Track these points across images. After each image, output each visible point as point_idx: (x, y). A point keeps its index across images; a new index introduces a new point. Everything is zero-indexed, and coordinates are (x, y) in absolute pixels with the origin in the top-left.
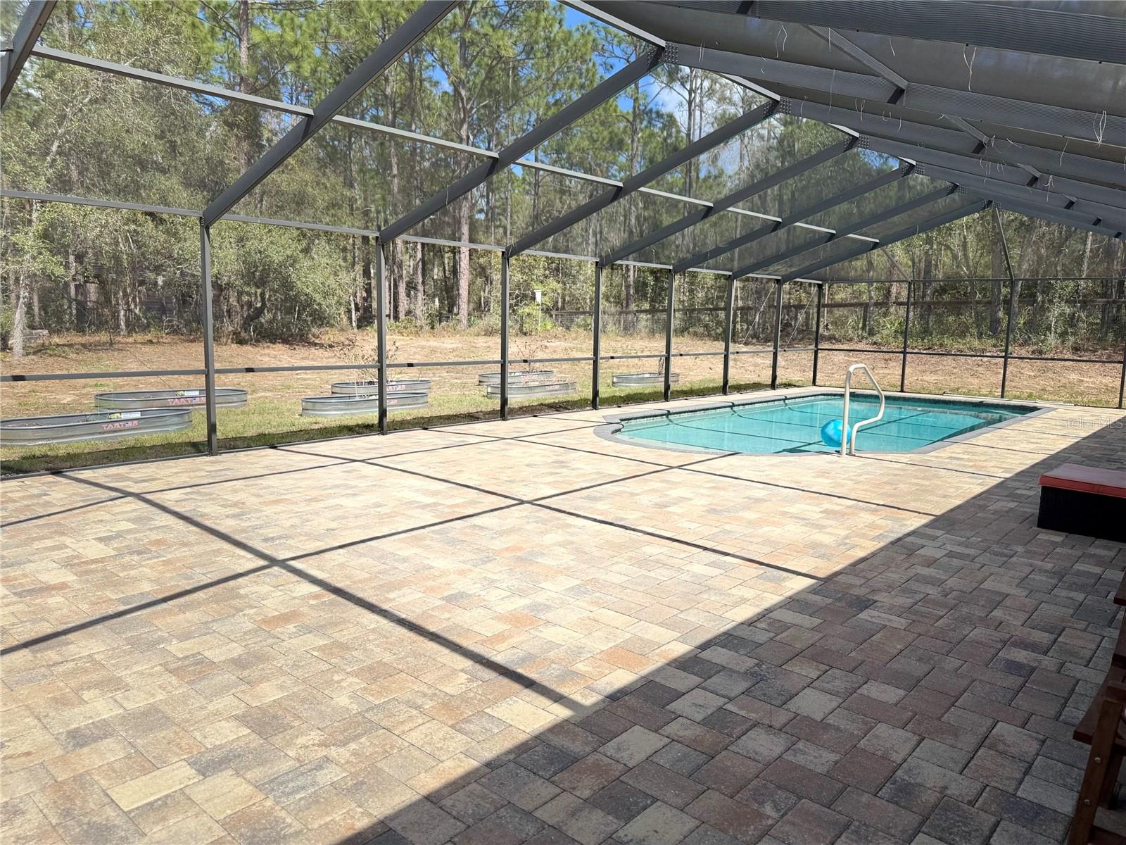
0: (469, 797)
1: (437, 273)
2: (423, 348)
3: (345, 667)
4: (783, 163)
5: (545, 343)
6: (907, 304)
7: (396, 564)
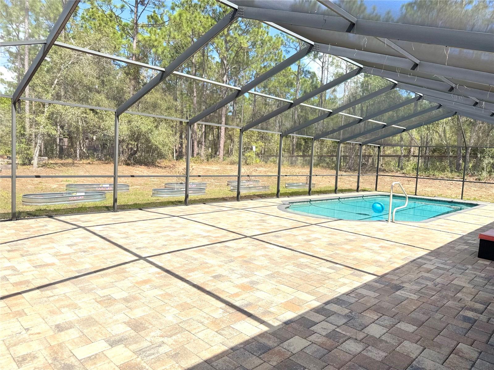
0: (224, 362)
1: (211, 137)
2: (203, 169)
3: (171, 304)
4: (363, 94)
5: (256, 168)
6: (418, 156)
7: (192, 261)
